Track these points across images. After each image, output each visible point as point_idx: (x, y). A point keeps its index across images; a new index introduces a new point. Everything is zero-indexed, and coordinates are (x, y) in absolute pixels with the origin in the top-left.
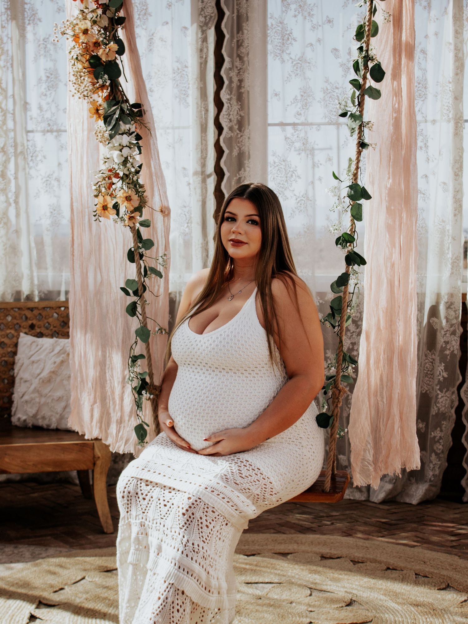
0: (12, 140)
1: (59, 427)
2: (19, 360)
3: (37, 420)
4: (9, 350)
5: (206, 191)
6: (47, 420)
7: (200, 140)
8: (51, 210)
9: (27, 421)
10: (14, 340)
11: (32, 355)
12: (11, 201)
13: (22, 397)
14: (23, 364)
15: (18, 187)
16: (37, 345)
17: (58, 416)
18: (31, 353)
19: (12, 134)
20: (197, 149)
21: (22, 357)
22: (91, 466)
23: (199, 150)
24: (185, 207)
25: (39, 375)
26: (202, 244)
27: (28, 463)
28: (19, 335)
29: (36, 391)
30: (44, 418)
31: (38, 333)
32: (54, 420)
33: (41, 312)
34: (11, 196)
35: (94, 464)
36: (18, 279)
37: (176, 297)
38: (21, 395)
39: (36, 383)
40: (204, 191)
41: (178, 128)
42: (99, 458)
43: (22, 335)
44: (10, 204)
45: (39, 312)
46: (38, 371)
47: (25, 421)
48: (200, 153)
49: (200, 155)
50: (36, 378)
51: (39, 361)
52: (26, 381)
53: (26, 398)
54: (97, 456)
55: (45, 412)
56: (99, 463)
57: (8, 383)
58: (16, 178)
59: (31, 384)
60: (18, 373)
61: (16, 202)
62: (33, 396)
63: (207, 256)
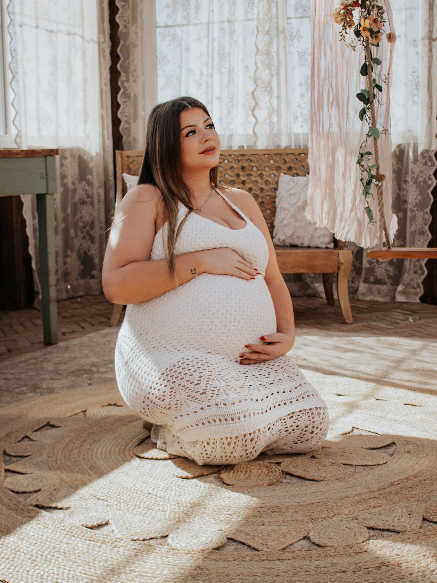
0: (275, 24)
1: (310, 245)
2: (279, 194)
3: (294, 239)
4: (272, 186)
5: (432, 58)
6: (302, 239)
7: (428, 16)
8: (306, 79)
9: (286, 240)
10: (276, 179)
11: (290, 190)
12: (274, 73)
13: (282, 222)
14: (282, 197)
15: (279, 61)
16: (294, 182)
17: (310, 236)
18: (289, 188)
19: (275, 20)
20: (425, 24)
21: (281, 192)
22: (336, 270)
23: (427, 25)
24: (414, 72)
25: (295, 204)
26: (427, 103)
27: (288, 266)
28: (280, 175)
29: (293, 216)
30: (298, 238)
31: (294, 174)
32: (306, 239)
33: (297, 157)
34: (274, 68)
35: (339, 268)
36: (278, 135)
37: (405, 147)
38: (281, 221)
39: (292, 210)
40: (431, 59)
41: (411, 9)
42: (343, 263)
43: (282, 174)
44: (273, 76)
45: (295, 157)
46: (294, 201)
47: (284, 240)
48: (428, 27)
49: (427, 29)
50: (293, 206)
51: (295, 193)
52: (285, 210)
53: (285, 222)
54: (341, 262)
55: (300, 233)
56: (342, 268)
57: (270, 213)
58: (278, 54)
59: (289, 212)
60: (278, 204)
61: (278, 74)
62: (290, 220)
63: (432, 113)
